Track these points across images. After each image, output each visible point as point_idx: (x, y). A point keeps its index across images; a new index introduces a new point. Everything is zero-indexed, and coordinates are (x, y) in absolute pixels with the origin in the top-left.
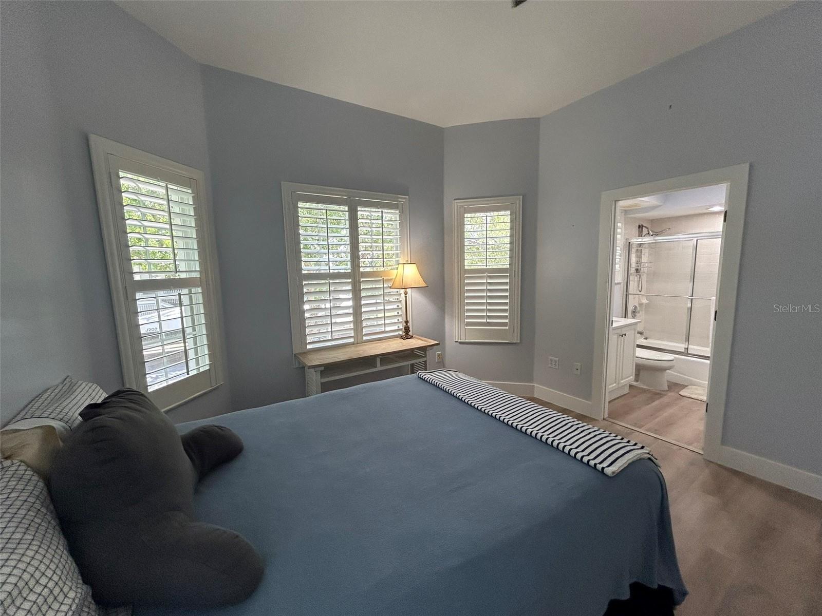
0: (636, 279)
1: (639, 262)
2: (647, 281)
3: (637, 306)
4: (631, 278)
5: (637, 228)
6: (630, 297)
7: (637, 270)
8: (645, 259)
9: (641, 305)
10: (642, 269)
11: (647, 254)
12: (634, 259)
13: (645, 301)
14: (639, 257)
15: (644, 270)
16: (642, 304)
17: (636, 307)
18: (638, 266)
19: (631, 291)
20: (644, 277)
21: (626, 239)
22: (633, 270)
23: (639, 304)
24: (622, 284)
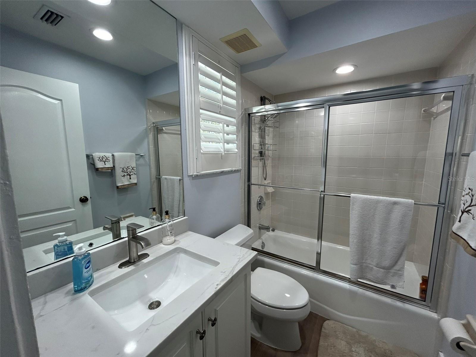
0: (261, 164)
1: (262, 144)
2: (273, 167)
3: (264, 197)
4: (253, 163)
5: (260, 100)
6: (253, 188)
7: (261, 153)
8: (269, 140)
9: (267, 194)
10: (266, 152)
11: (271, 135)
12: (256, 139)
13: (270, 190)
14: (262, 137)
15: (269, 153)
16: (269, 193)
17: (261, 198)
18: (262, 149)
19: (253, 181)
20: (269, 163)
21: (245, 110)
22: (255, 153)
23: (265, 193)
24: (243, 172)
